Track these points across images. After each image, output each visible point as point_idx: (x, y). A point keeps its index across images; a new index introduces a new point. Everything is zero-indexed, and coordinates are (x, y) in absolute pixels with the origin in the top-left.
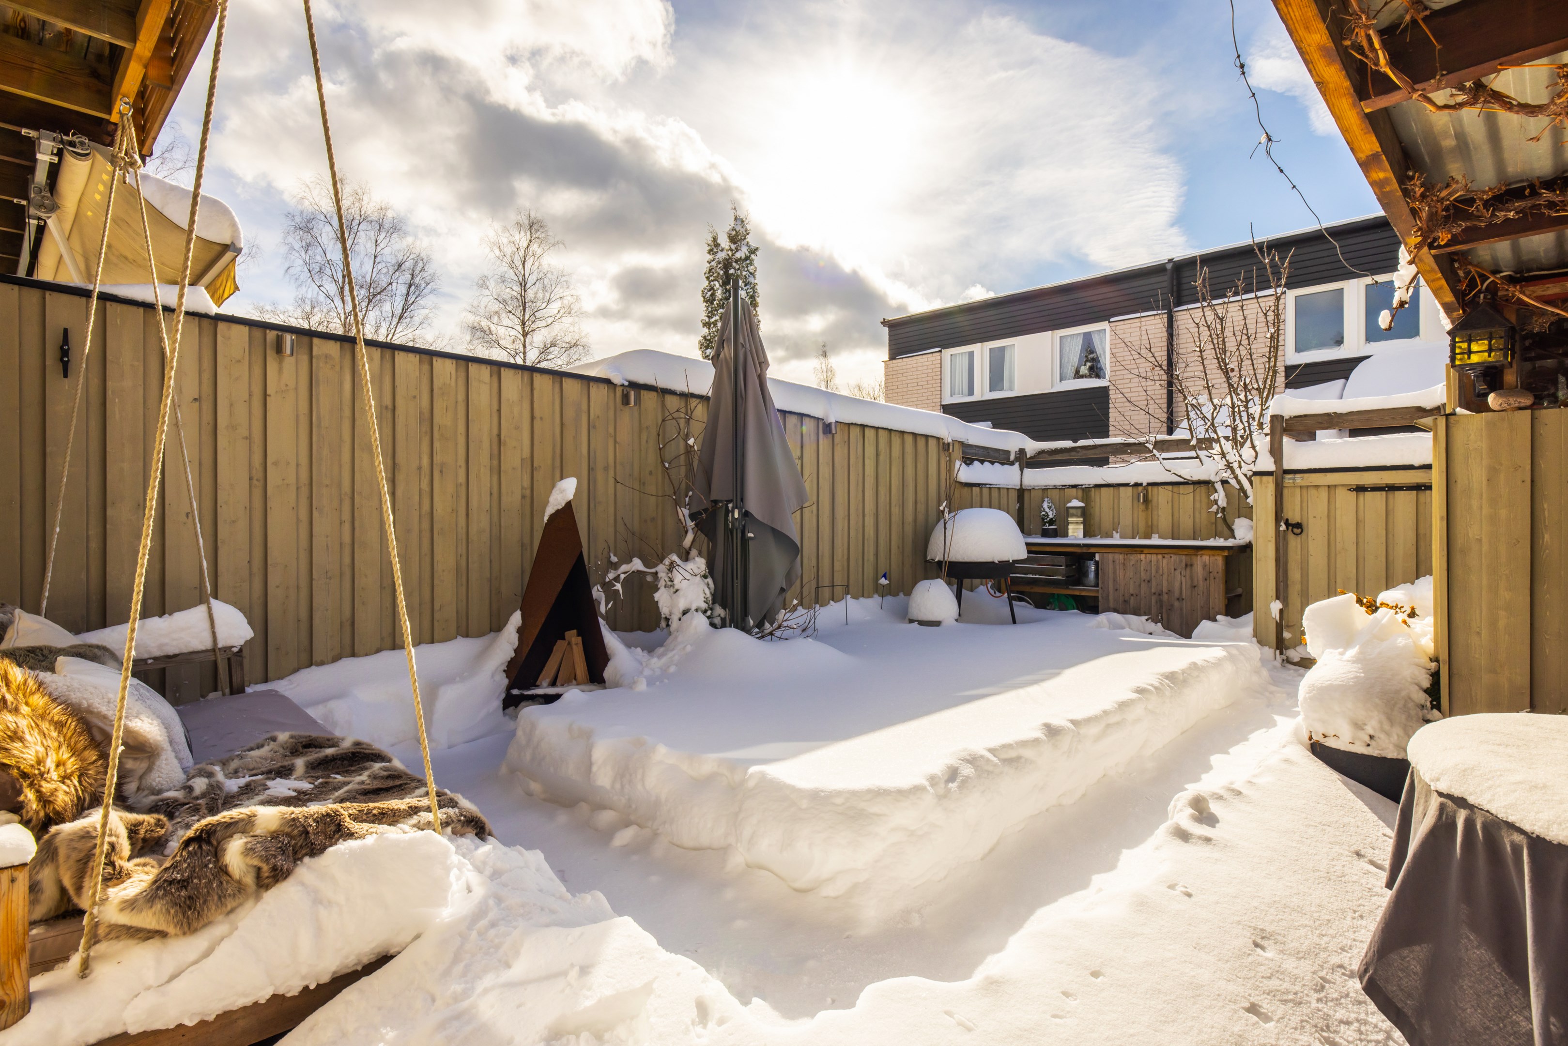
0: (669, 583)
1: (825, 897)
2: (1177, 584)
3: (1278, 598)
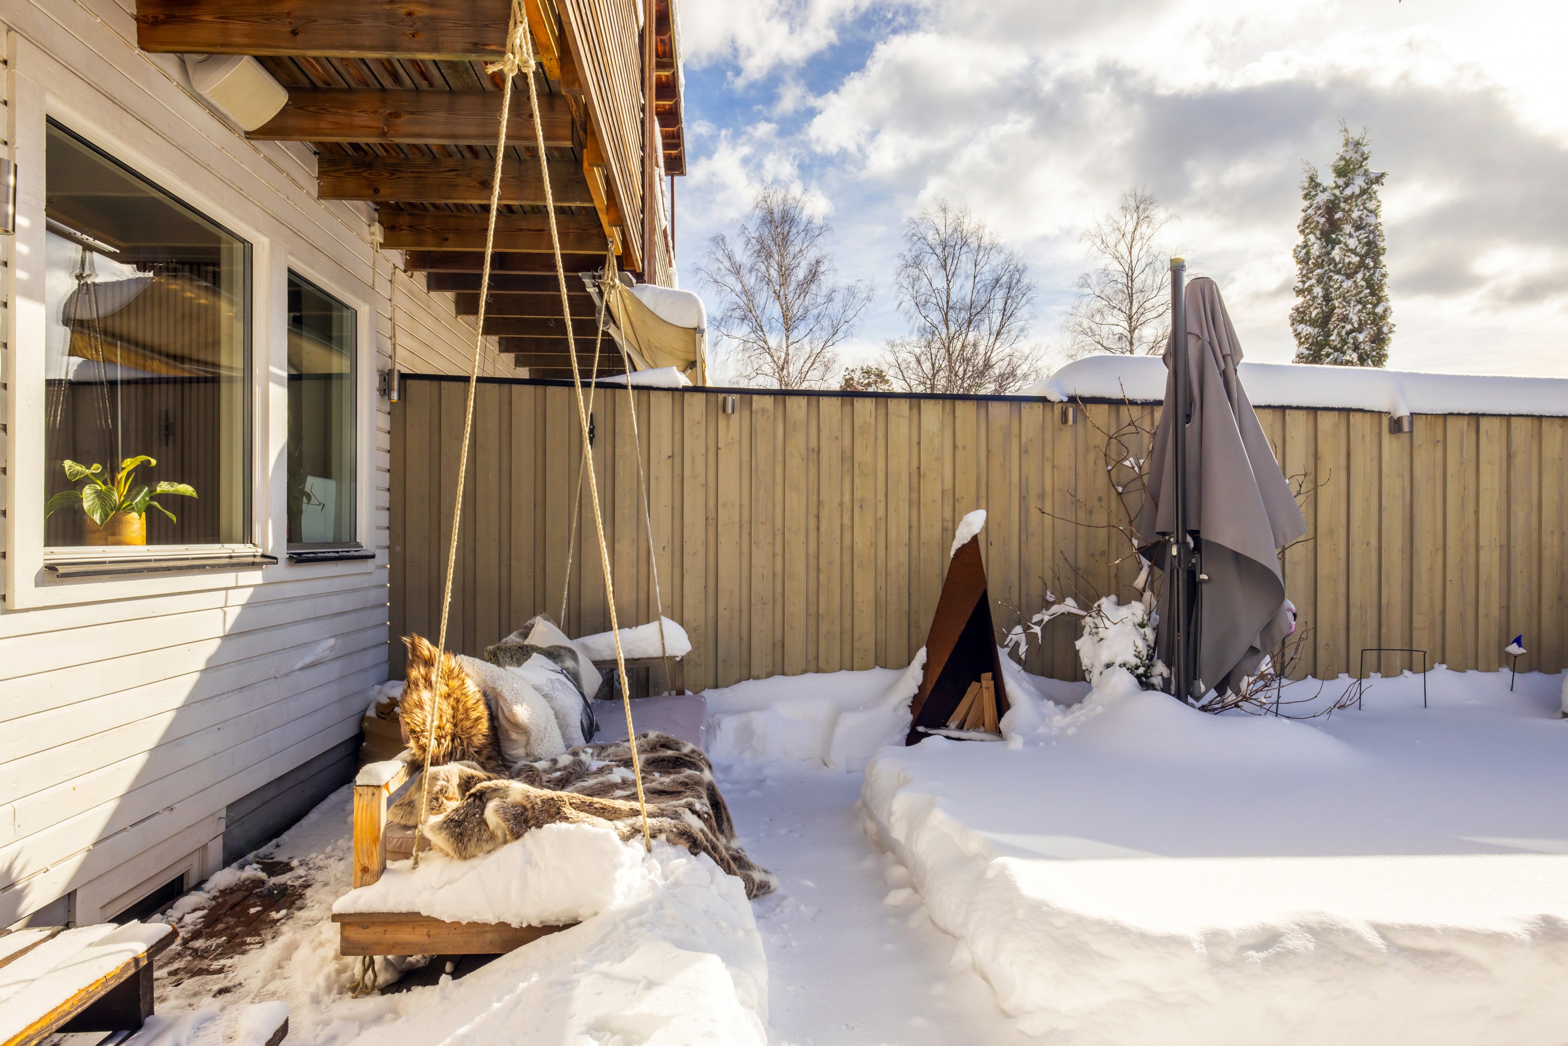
0: (1095, 630)
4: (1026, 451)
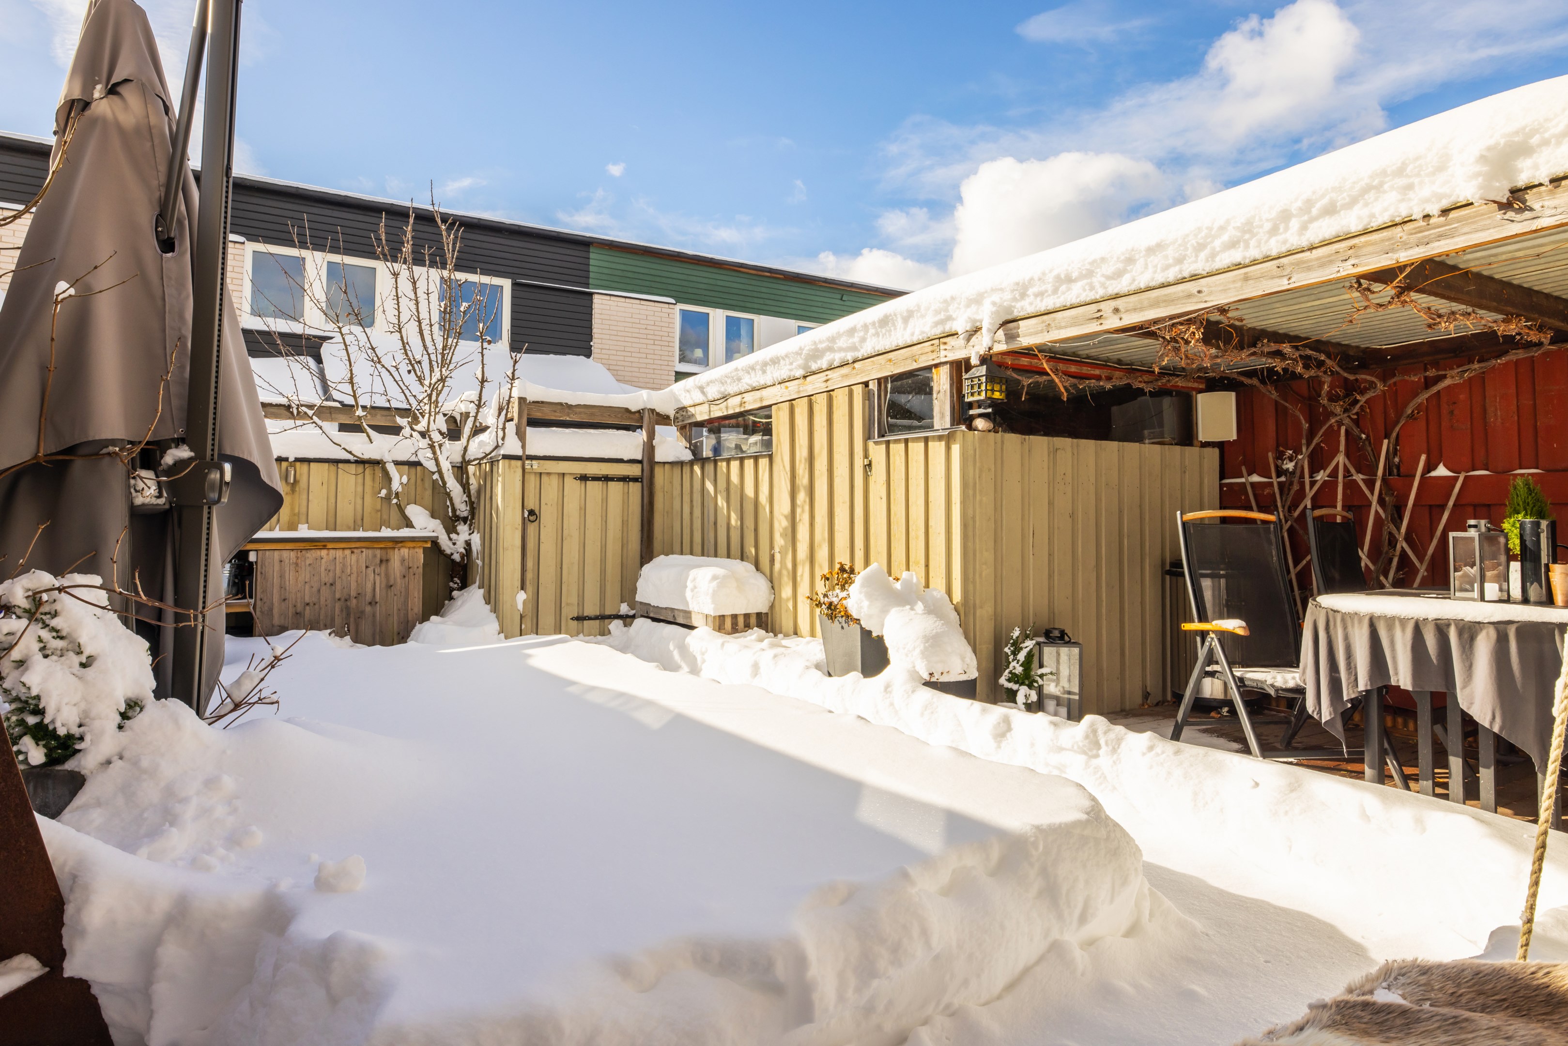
2: (369, 586)
3: (522, 588)
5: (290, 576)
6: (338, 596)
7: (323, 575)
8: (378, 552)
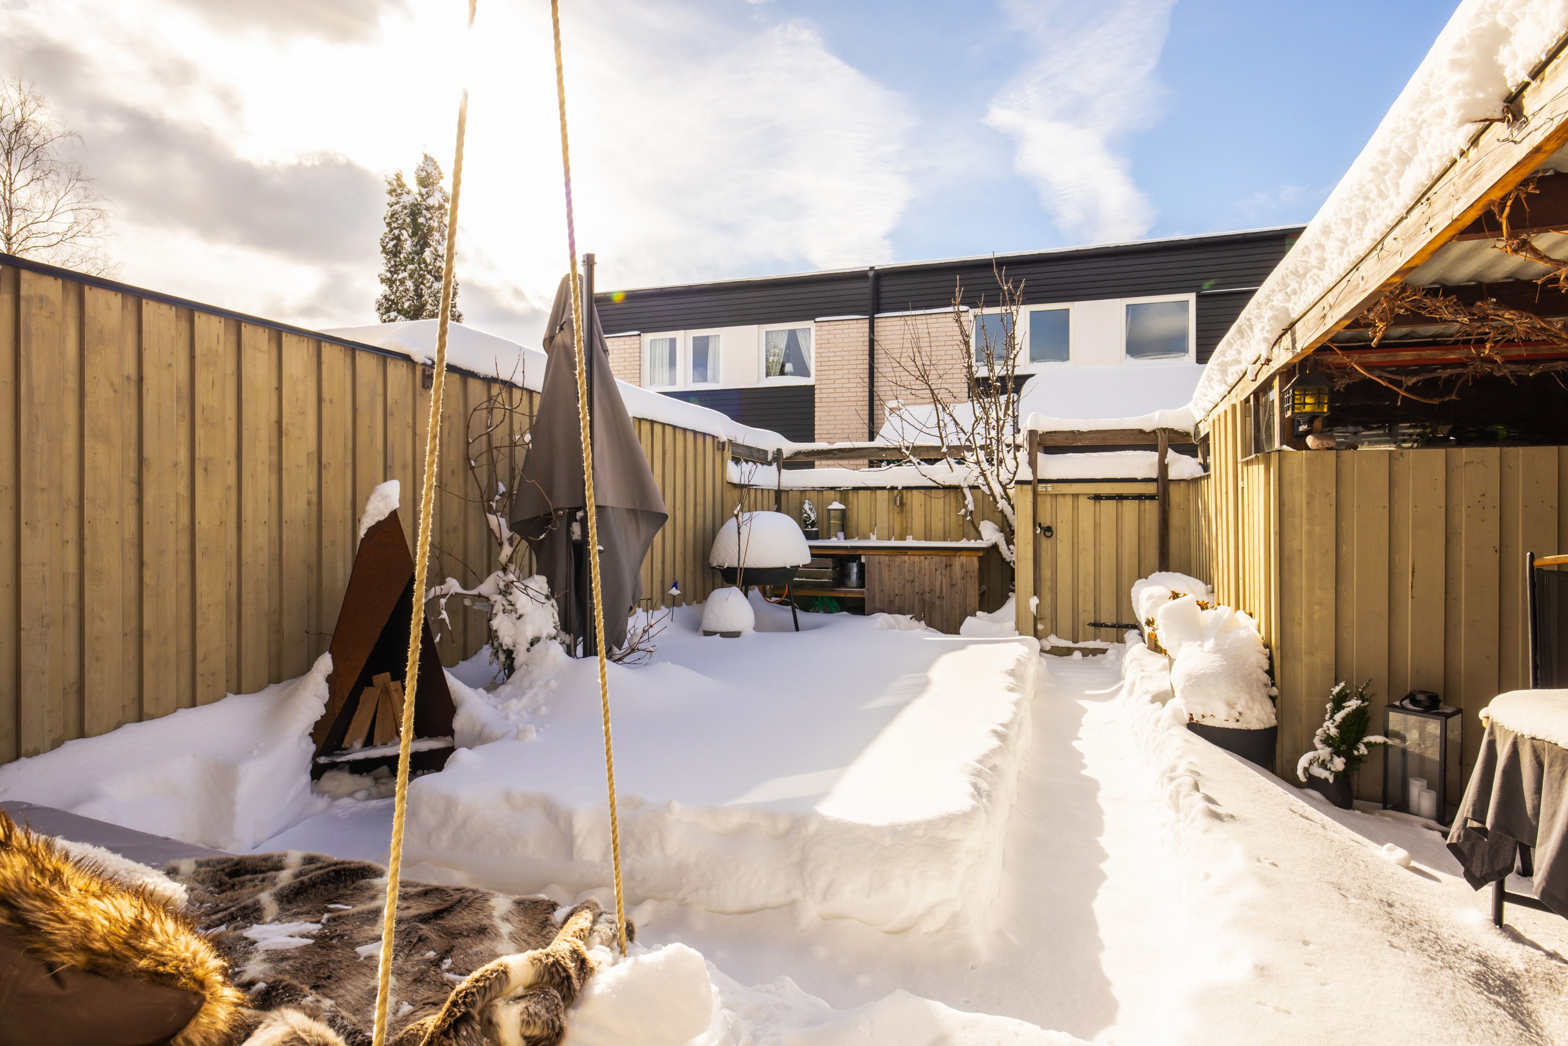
0: (510, 608)
1: (926, 934)
2: (938, 584)
3: (1035, 594)
4: (392, 414)
5: (886, 574)
6: (916, 590)
7: (907, 574)
8: (944, 559)
